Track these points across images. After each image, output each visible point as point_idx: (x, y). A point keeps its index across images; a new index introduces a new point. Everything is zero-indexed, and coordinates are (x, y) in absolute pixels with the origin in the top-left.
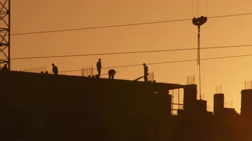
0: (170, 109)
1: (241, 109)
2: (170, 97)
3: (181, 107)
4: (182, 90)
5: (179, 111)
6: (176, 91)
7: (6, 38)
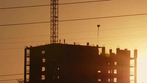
0: (98, 53)
1: (116, 53)
2: (98, 50)
3: (101, 53)
4: (101, 48)
5: (101, 54)
6: (100, 48)
7: (57, 35)
